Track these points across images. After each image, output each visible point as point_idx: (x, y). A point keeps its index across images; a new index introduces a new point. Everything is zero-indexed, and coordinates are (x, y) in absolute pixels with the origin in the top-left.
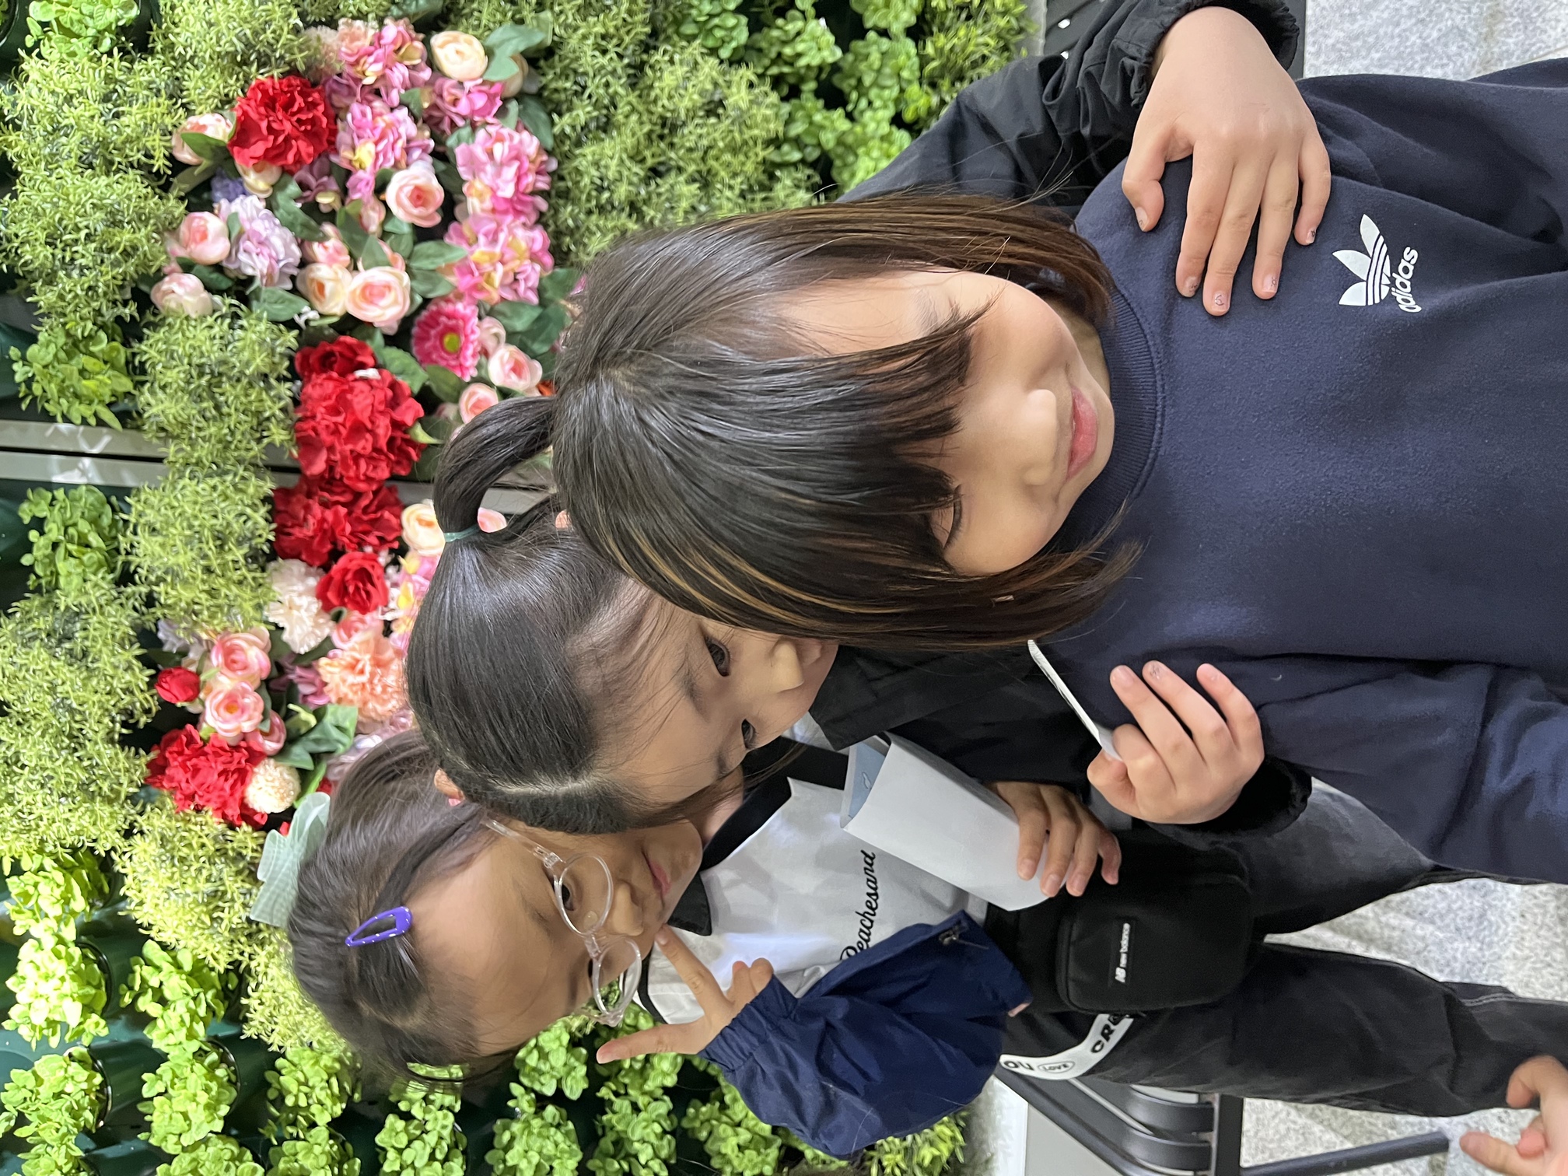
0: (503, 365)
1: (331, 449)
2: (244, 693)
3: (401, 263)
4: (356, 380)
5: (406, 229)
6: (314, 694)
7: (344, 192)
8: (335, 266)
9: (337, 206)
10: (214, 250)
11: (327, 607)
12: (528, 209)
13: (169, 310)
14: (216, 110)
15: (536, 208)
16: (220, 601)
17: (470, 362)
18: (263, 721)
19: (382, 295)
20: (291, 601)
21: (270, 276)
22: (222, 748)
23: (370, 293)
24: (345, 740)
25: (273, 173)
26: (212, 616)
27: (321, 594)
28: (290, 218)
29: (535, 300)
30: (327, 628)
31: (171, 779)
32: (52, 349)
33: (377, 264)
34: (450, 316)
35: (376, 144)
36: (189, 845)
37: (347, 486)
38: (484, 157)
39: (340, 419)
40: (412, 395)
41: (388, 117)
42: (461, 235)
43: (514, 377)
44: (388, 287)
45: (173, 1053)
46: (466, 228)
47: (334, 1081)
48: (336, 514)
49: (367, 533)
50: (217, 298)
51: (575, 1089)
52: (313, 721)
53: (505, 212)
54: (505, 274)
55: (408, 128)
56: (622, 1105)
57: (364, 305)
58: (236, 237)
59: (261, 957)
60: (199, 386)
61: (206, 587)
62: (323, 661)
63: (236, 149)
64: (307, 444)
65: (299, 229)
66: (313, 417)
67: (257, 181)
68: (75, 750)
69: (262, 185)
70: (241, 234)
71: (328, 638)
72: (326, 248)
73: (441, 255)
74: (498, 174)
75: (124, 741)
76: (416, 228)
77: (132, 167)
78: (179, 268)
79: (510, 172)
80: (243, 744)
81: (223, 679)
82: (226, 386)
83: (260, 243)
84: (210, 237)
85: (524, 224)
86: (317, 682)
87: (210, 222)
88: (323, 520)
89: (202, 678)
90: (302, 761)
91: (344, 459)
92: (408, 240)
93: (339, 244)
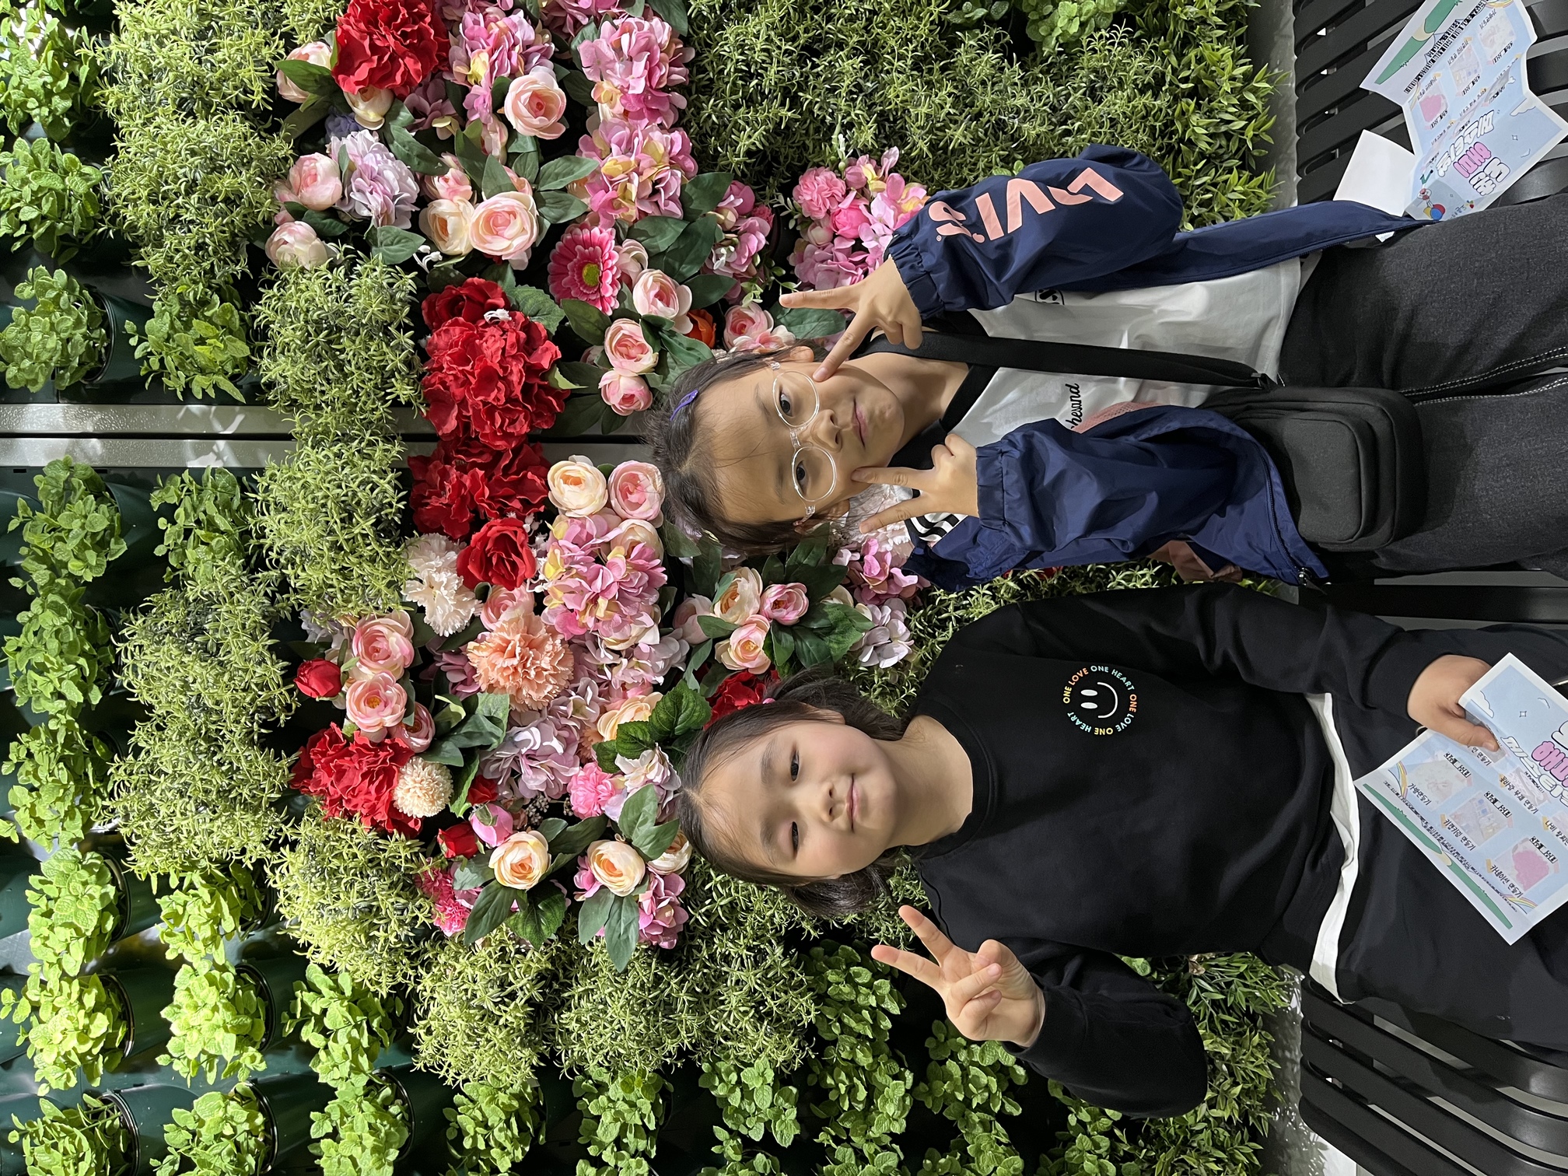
0: (647, 292)
1: (463, 404)
2: (386, 684)
3: (528, 188)
4: (486, 325)
5: (530, 147)
6: (464, 683)
7: (462, 116)
8: (456, 198)
9: (454, 130)
10: (324, 191)
11: (469, 582)
12: (666, 108)
13: (285, 265)
14: (319, 36)
15: (673, 106)
16: (354, 583)
17: (609, 292)
18: (406, 715)
19: (507, 223)
20: (430, 578)
21: (385, 216)
22: (365, 746)
23: (493, 224)
24: (499, 732)
25: (383, 100)
26: (347, 601)
27: (462, 570)
28: (405, 150)
29: (679, 213)
30: (473, 608)
31: (318, 783)
32: (167, 318)
33: (500, 190)
34: (587, 244)
35: (491, 54)
36: (339, 856)
37: (485, 446)
38: (610, 54)
39: (468, 368)
40: (549, 336)
41: (504, 22)
42: (592, 148)
43: (660, 304)
44: (513, 213)
45: (341, 1088)
46: (597, 138)
47: (513, 1120)
48: (474, 477)
49: (510, 498)
50: (331, 245)
51: (786, 1133)
52: (464, 714)
53: (639, 116)
54: (641, 185)
55: (526, 32)
56: (844, 1153)
57: (489, 238)
58: (346, 175)
59: (427, 981)
60: (317, 344)
61: (336, 567)
62: (471, 645)
63: (340, 77)
64: (437, 401)
65: (416, 161)
66: (441, 368)
67: (367, 112)
68: (215, 753)
69: (372, 116)
70: (352, 169)
71: (475, 619)
72: (446, 181)
73: (571, 172)
74: (629, 71)
75: (264, 743)
76: (540, 143)
77: (232, 107)
78: (290, 217)
79: (639, 67)
80: (387, 741)
81: (364, 669)
82: (345, 341)
83: (373, 179)
84: (319, 178)
85: (661, 125)
86: (467, 670)
87: (320, 162)
88: (460, 484)
89: (343, 669)
90: (455, 758)
91: (476, 412)
92: (533, 160)
93: (460, 173)
